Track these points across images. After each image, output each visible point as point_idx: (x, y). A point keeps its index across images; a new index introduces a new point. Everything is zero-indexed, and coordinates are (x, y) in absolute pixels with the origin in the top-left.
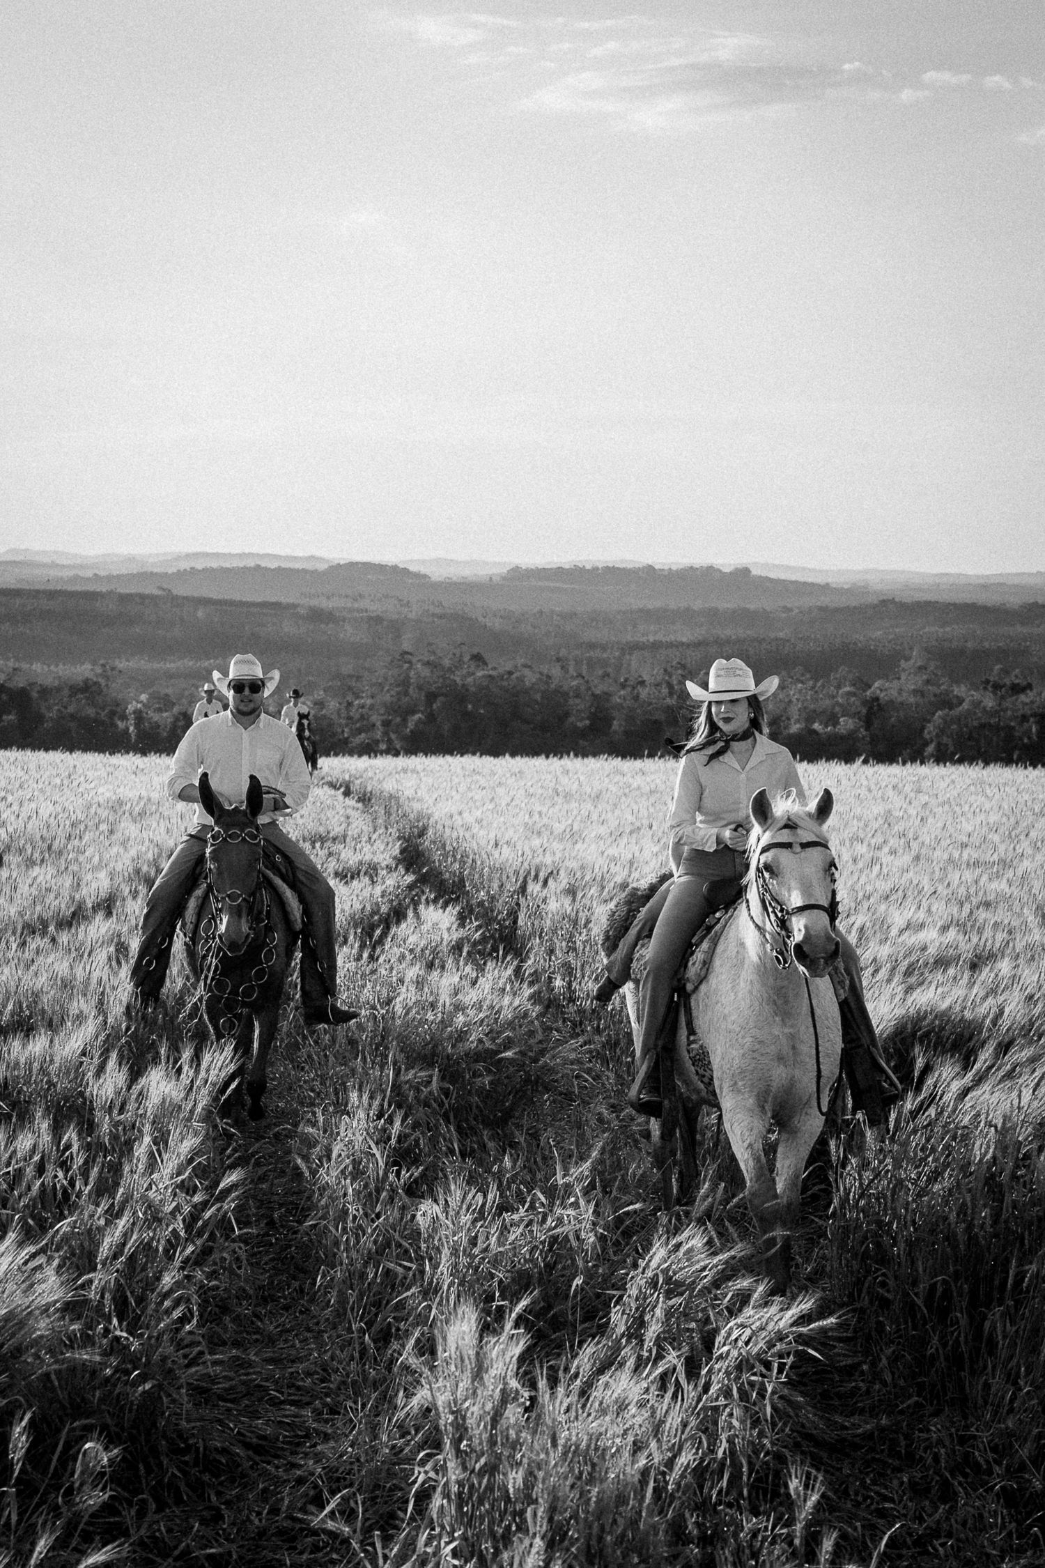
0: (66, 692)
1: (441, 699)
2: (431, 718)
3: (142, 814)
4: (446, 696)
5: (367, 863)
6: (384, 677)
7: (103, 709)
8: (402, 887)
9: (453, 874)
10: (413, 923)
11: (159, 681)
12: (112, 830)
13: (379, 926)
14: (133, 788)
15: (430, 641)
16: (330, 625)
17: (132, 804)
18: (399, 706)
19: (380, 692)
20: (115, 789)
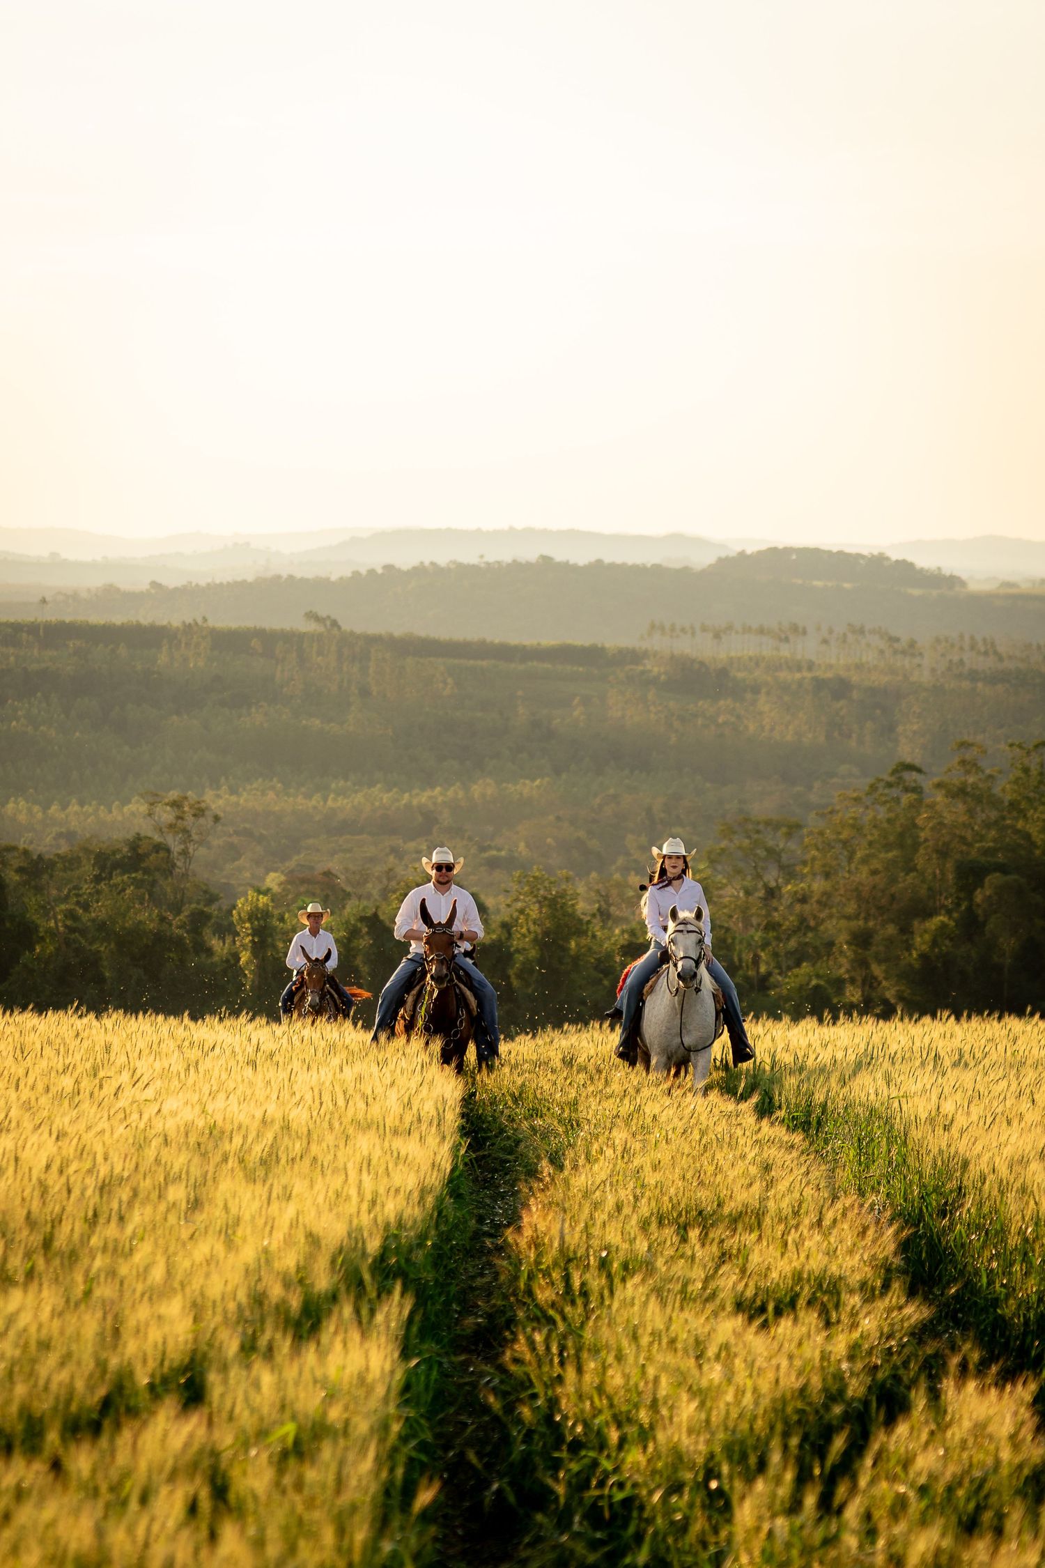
0: (88, 869)
1: (993, 880)
2: (971, 925)
3: (268, 1162)
4: (1002, 869)
5: (812, 1278)
6: (853, 826)
7: (177, 910)
8: (898, 1335)
9: (1024, 1304)
10: (927, 1422)
11: (311, 841)
12: (196, 1200)
13: (843, 1428)
14: (248, 1098)
15: (966, 738)
16: (722, 703)
17: (245, 1137)
18: (893, 897)
19: (844, 864)
20: (204, 1101)
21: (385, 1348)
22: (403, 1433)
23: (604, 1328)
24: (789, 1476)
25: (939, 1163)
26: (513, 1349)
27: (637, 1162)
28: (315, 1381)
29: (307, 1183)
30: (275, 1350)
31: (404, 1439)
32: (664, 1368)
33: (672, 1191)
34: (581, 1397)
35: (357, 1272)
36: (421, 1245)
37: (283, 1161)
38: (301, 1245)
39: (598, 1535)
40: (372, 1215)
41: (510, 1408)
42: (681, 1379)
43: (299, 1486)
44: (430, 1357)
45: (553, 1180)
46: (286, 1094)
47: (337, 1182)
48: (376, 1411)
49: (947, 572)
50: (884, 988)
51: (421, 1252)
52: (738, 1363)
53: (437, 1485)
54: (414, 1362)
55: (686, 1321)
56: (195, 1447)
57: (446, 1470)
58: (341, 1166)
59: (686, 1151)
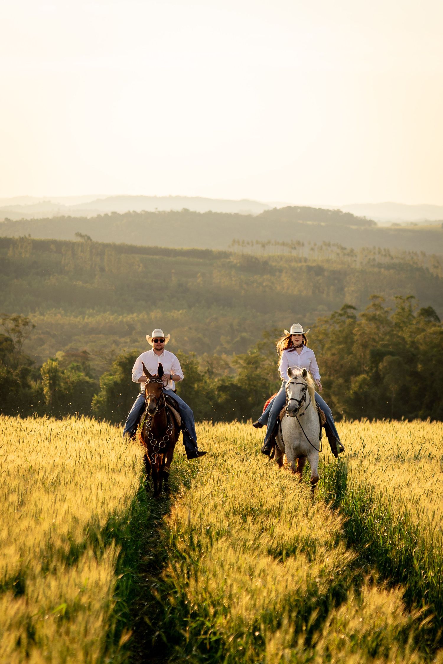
1: (387, 359)
2: (377, 379)
3: (55, 484)
4: (392, 354)
5: (303, 539)
6: (324, 333)
7: (15, 367)
8: (342, 566)
9: (399, 552)
10: (354, 606)
11: (76, 337)
12: (22, 501)
13: (316, 608)
14: (47, 455)
15: (376, 294)
16: (265, 277)
17: (45, 473)
18: (342, 366)
19: (320, 350)
20: (26, 456)
21: (108, 569)
22: (116, 608)
23: (208, 562)
24: (291, 630)
25: (362, 488)
26: (166, 571)
27: (224, 486)
28: (76, 585)
29: (73, 494)
30: (57, 570)
31: (116, 611)
32: (235, 580)
33: (240, 499)
34: (197, 593)
35: (95, 535)
36: (124, 523)
37: (62, 484)
38: (70, 522)
39: (204, 656)
40: (102, 509)
41: (164, 598)
42: (243, 585)
43: (68, 633)
44: (128, 574)
45: (185, 493)
46: (64, 453)
47: (86, 494)
48: (103, 598)
49: (368, 218)
50: (337, 407)
51: (124, 526)
52: (269, 578)
53: (131, 632)
54: (120, 577)
55: (245, 558)
56: (20, 615)
57: (135, 625)
58: (89, 486)
59: (246, 481)
